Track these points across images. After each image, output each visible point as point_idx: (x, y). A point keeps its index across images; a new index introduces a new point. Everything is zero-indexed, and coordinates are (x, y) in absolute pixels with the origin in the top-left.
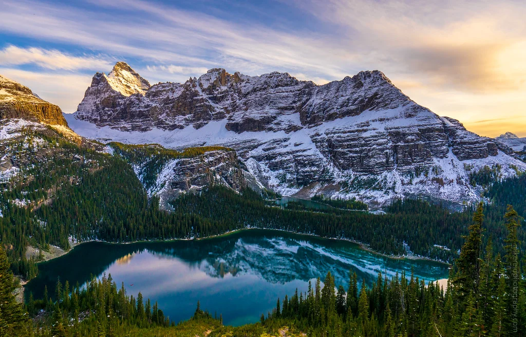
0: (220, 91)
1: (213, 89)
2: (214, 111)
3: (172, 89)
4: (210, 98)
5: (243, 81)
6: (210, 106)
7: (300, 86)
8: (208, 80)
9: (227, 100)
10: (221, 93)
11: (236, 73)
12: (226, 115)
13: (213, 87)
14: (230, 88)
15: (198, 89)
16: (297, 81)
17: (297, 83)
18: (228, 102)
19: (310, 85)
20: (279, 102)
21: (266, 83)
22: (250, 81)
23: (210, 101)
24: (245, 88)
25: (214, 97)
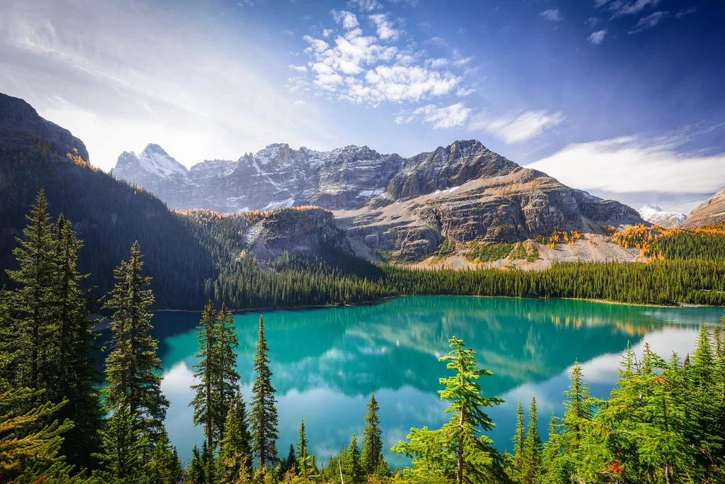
0: (282, 168)
1: (274, 165)
2: (275, 191)
3: (221, 168)
4: (270, 176)
5: (311, 156)
6: (271, 184)
7: (383, 159)
8: (267, 156)
9: (291, 178)
10: (284, 170)
11: (301, 148)
12: (292, 194)
13: (273, 163)
14: (294, 165)
15: (255, 165)
16: (378, 154)
17: (378, 156)
18: (293, 180)
19: (395, 158)
20: (360, 177)
21: (340, 156)
22: (319, 157)
23: (269, 179)
24: (314, 163)
25: (275, 174)
